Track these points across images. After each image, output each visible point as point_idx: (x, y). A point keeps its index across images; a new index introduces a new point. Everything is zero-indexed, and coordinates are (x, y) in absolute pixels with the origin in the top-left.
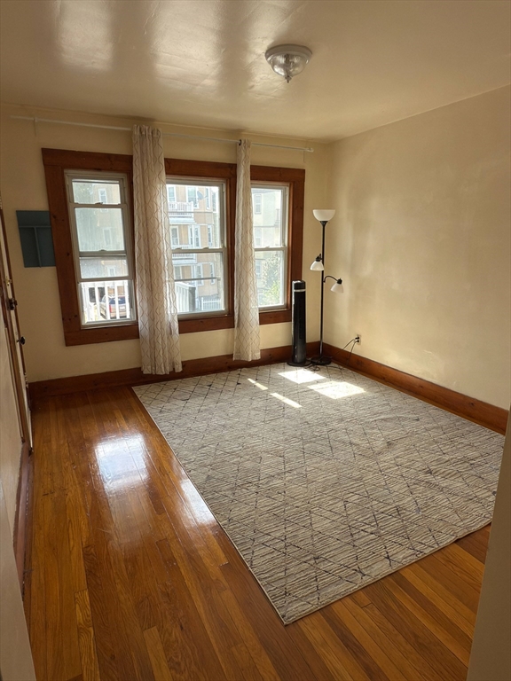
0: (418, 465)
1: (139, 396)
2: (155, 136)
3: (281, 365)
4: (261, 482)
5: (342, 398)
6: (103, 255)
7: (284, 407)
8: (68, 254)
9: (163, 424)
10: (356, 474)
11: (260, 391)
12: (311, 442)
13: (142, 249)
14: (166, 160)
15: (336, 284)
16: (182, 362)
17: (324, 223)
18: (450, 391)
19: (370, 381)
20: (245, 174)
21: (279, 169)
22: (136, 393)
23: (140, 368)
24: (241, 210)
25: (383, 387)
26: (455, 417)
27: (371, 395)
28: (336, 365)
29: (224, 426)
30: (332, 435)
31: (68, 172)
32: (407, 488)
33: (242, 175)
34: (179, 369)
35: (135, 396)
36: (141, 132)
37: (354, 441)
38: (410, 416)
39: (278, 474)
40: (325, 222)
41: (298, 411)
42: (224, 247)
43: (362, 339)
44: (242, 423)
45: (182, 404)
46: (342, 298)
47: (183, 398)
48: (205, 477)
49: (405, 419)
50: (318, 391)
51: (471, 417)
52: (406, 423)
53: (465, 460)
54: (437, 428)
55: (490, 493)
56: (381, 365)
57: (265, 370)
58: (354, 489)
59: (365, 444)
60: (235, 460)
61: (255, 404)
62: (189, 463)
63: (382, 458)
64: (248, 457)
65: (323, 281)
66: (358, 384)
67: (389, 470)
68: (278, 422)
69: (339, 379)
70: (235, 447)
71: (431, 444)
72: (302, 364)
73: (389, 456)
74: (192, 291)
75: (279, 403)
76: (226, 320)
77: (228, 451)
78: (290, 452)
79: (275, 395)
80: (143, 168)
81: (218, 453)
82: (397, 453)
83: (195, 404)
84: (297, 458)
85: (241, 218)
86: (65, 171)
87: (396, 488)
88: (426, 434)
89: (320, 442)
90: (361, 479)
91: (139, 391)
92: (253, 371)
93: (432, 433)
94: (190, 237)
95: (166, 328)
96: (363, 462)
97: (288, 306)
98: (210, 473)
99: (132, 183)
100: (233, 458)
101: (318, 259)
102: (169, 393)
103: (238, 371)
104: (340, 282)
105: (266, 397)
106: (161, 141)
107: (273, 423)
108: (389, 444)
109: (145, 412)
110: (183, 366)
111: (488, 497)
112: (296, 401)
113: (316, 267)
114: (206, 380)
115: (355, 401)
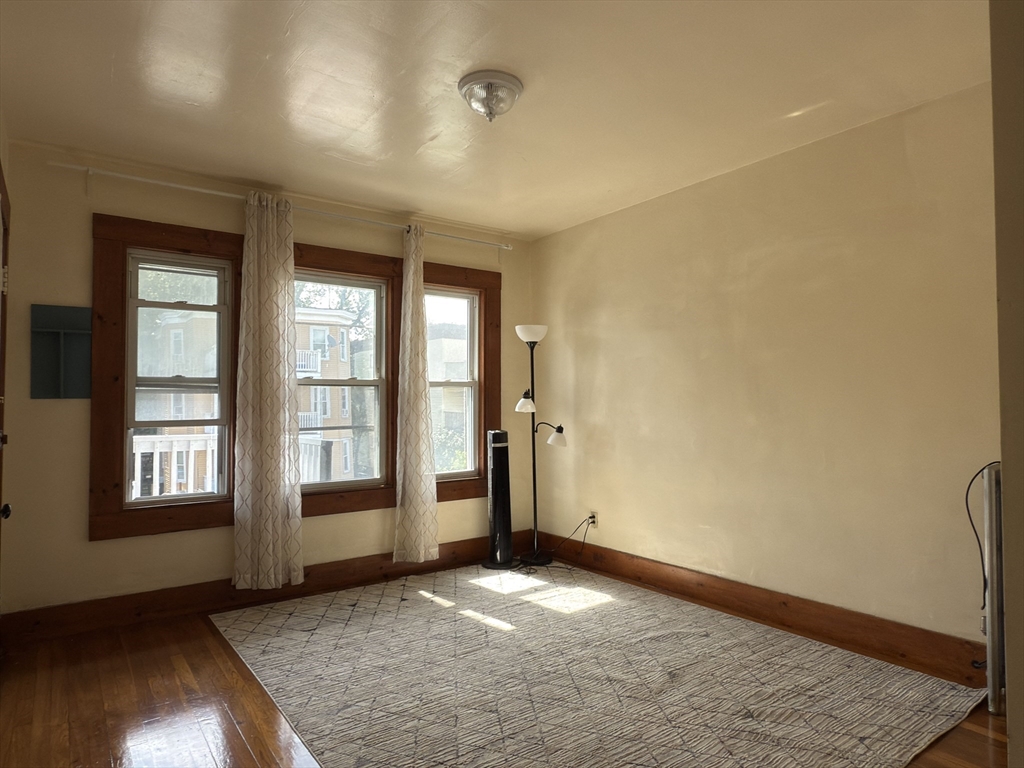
0: (726, 705)
1: (221, 630)
2: (282, 208)
3: (473, 569)
4: (461, 760)
5: (581, 611)
6: (179, 384)
7: (486, 631)
8: (117, 379)
9: (268, 672)
10: (628, 729)
11: (441, 608)
12: (541, 683)
13: (250, 374)
14: (297, 246)
15: (554, 434)
16: (305, 568)
17: (532, 345)
18: (747, 585)
19: (620, 584)
20: (415, 273)
21: (465, 270)
22: (217, 624)
23: (230, 580)
24: (409, 322)
25: (641, 592)
26: (762, 628)
27: (625, 604)
28: (561, 565)
29: (383, 668)
30: (575, 668)
31: (133, 252)
32: (720, 746)
33: (411, 273)
34: (299, 578)
35: (215, 632)
36: (260, 201)
37: (613, 675)
38: (693, 631)
39: (492, 743)
40: (535, 343)
41: (511, 636)
42: (380, 377)
43: (599, 518)
44: (415, 661)
45: (304, 636)
46: (565, 455)
47: (305, 626)
48: (352, 761)
49: (688, 635)
50: (540, 603)
51: (784, 625)
52: (690, 641)
53: (799, 692)
54: (741, 645)
55: (854, 741)
56: (633, 557)
57: (448, 577)
58: (632, 757)
59: (631, 679)
60: (409, 725)
61: (436, 629)
62: (320, 738)
63: (667, 699)
64: (432, 718)
65: (534, 431)
66: (601, 590)
67: (682, 719)
68: (479, 655)
69: (570, 583)
70: (406, 702)
71: (738, 671)
72: (507, 565)
73: (676, 696)
74: (327, 447)
75: (477, 625)
76: (383, 493)
77: (394, 710)
78: (508, 702)
79: (469, 613)
80: (259, 252)
81: (376, 715)
82: (688, 689)
83: (326, 637)
84: (522, 712)
85: (408, 334)
86: (129, 250)
87: (703, 747)
88: (726, 655)
89: (556, 682)
90: (638, 738)
91: (223, 622)
92: (427, 579)
93: (736, 653)
94: (313, 401)
95: (281, 506)
96: (637, 709)
97: (481, 473)
98: (361, 753)
99: (240, 274)
100: (406, 722)
101: (526, 395)
102: (280, 621)
103: (402, 581)
104: (560, 430)
105: (453, 617)
106: (290, 218)
107: (470, 657)
108: (672, 676)
109: (234, 657)
110: (306, 576)
111: (854, 747)
112: (504, 620)
113: (524, 406)
114: (345, 597)
115: (601, 615)
